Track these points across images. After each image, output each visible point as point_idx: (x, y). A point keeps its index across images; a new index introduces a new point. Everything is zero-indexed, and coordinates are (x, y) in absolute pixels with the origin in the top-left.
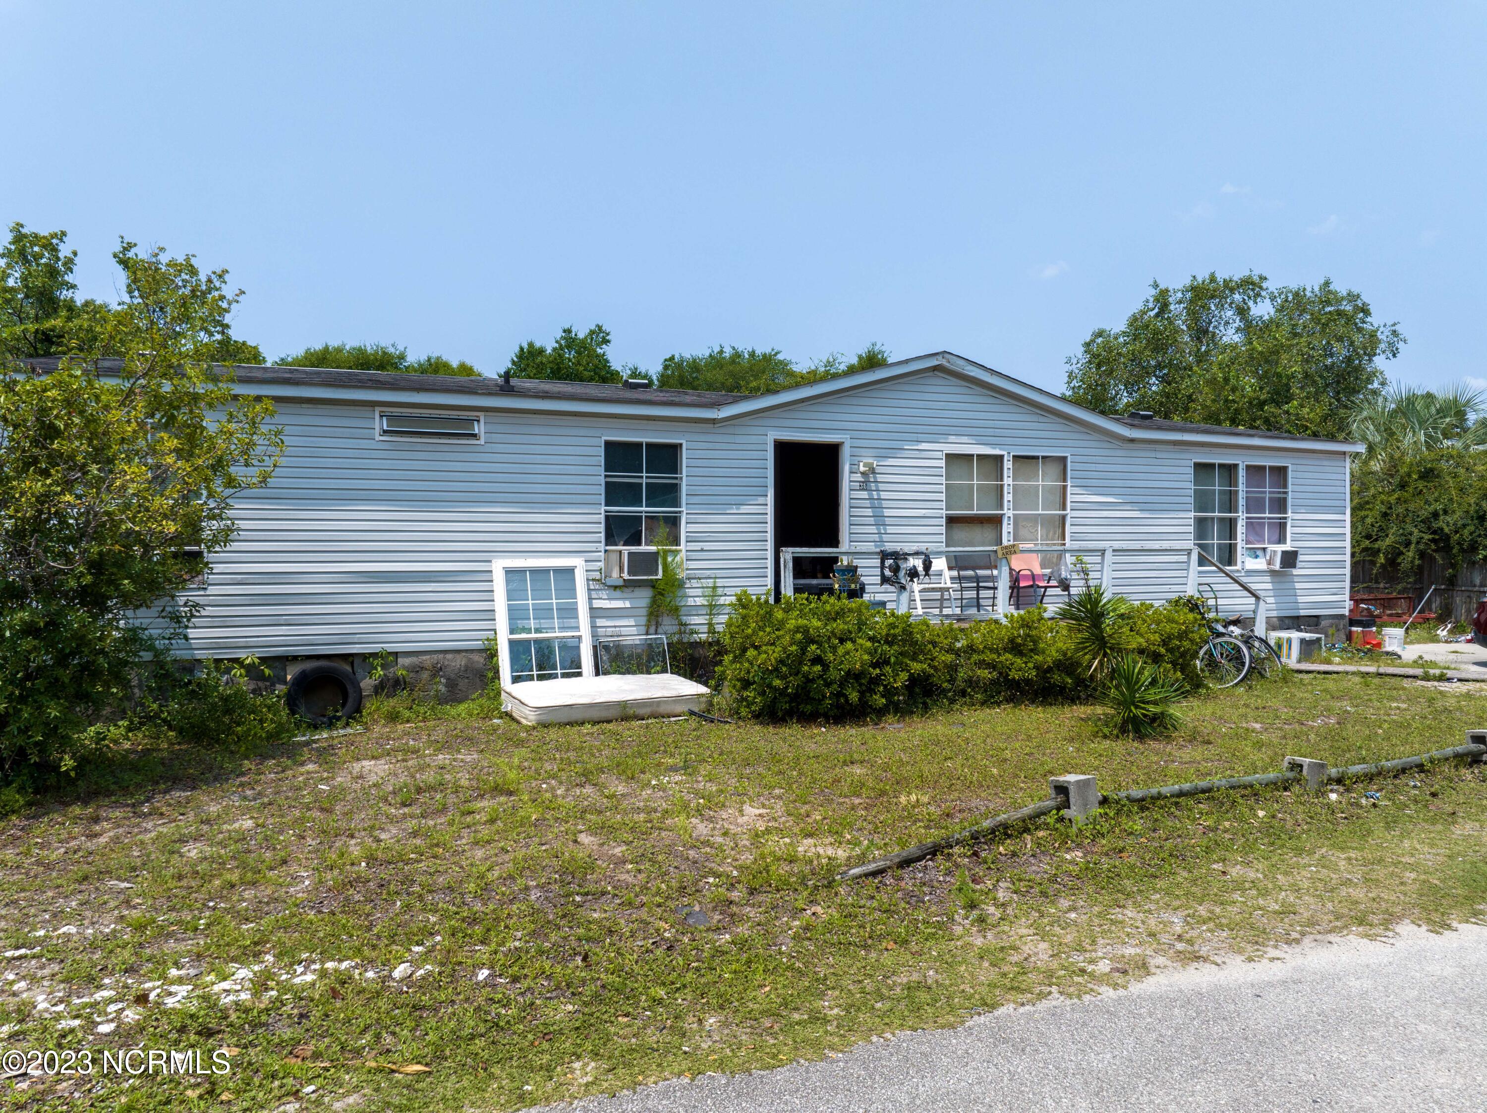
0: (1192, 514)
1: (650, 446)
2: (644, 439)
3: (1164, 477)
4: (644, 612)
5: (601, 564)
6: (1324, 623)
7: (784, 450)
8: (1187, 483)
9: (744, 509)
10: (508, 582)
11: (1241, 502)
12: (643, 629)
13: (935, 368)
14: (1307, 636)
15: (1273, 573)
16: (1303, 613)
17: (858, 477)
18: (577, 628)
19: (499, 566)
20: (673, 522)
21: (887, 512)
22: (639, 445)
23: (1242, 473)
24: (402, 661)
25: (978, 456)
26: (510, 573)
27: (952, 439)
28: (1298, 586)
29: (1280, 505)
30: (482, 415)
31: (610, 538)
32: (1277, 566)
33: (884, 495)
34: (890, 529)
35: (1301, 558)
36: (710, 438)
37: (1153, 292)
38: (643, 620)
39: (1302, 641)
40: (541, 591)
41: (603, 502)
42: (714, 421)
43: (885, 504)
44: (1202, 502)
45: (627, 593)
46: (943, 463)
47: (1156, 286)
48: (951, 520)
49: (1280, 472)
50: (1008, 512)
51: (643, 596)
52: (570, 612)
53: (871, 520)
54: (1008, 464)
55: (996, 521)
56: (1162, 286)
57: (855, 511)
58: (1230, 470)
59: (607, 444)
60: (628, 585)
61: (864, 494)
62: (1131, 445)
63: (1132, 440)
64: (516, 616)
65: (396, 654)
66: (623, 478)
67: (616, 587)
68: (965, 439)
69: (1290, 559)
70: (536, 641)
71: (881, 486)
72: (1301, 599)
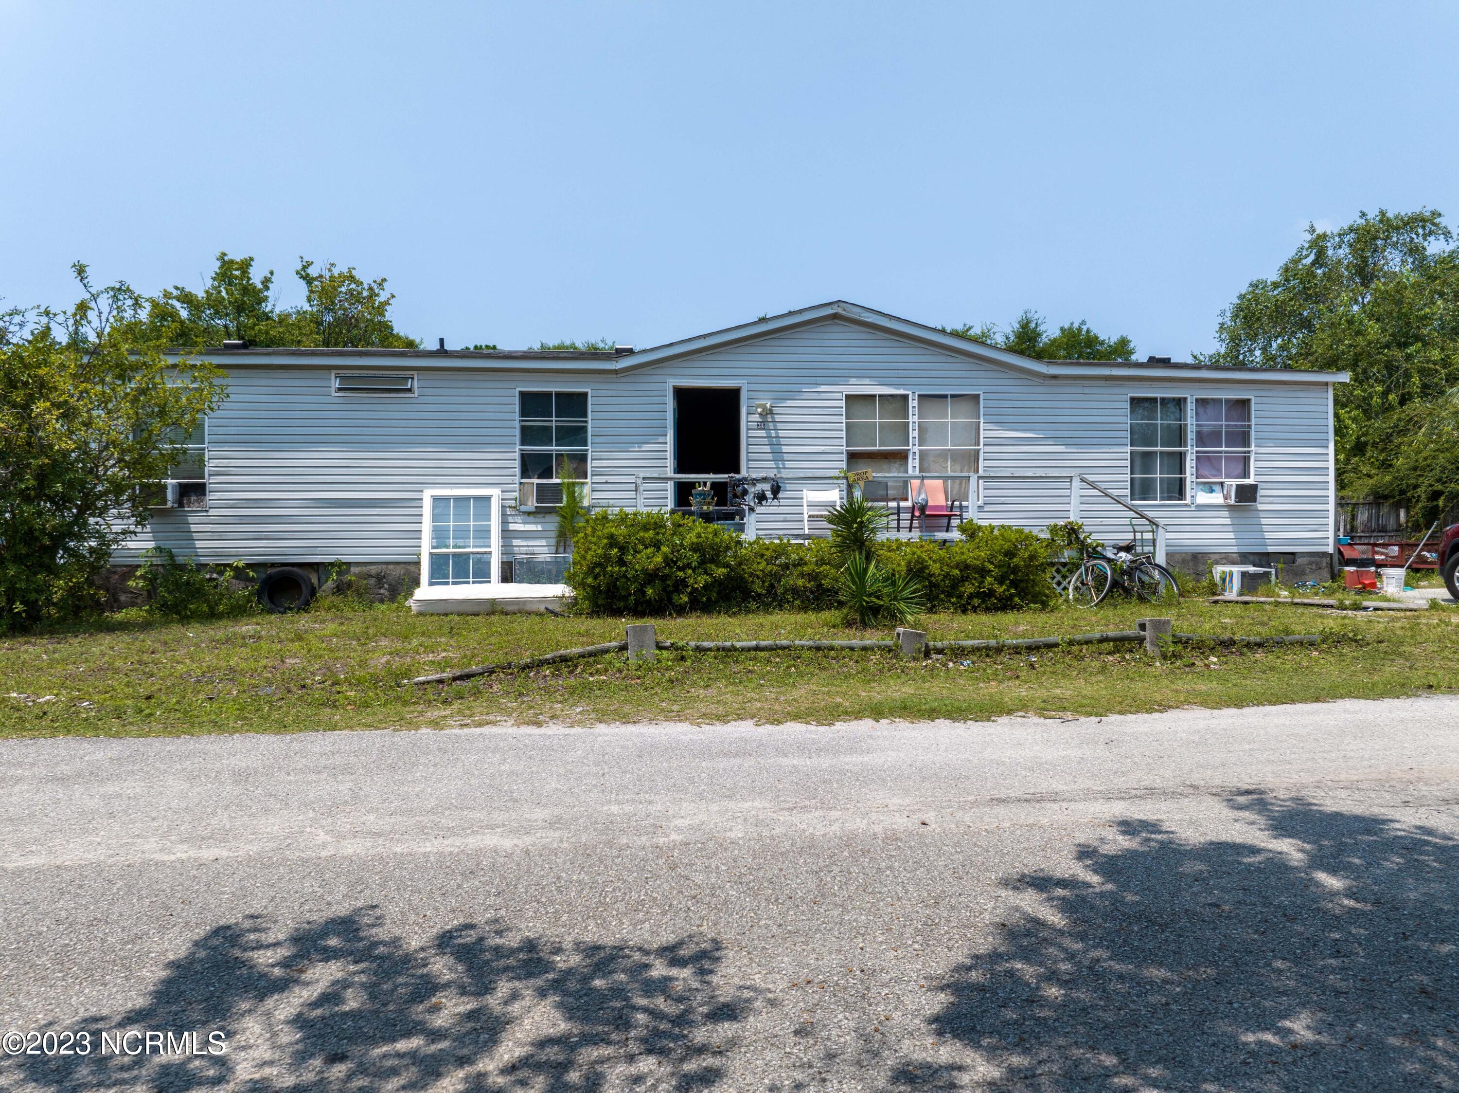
0: (1129, 449)
1: (558, 394)
2: (554, 390)
3: (1094, 412)
4: (553, 534)
5: (517, 494)
7: (681, 394)
8: (1124, 418)
9: (646, 447)
10: (434, 508)
11: (1191, 435)
12: (553, 549)
13: (835, 316)
15: (1230, 507)
16: (1271, 549)
17: (756, 418)
18: (489, 546)
19: (427, 495)
20: (582, 458)
21: (785, 449)
22: (549, 394)
23: (1190, 407)
24: (353, 569)
25: (880, 396)
26: (436, 499)
27: (853, 381)
29: (1244, 439)
30: (415, 373)
31: (525, 472)
32: (1232, 501)
33: (781, 433)
34: (788, 464)
35: (1261, 492)
36: (614, 386)
37: (1309, 237)
38: (553, 542)
40: (462, 515)
41: (518, 442)
42: (615, 372)
43: (783, 441)
44: (1139, 436)
45: (540, 518)
46: (843, 403)
47: (1312, 230)
48: (853, 457)
49: (1245, 404)
50: (914, 448)
51: (552, 523)
52: (484, 533)
53: (770, 456)
54: (913, 403)
55: (902, 457)
56: (1319, 231)
57: (752, 449)
58: (1180, 403)
59: (523, 395)
60: (539, 512)
61: (763, 433)
62: (1054, 382)
63: (1055, 377)
64: (439, 535)
65: (349, 564)
66: (537, 422)
67: (529, 513)
68: (867, 381)
69: (1247, 494)
70: (455, 555)
71: (779, 426)
72: (1267, 535)
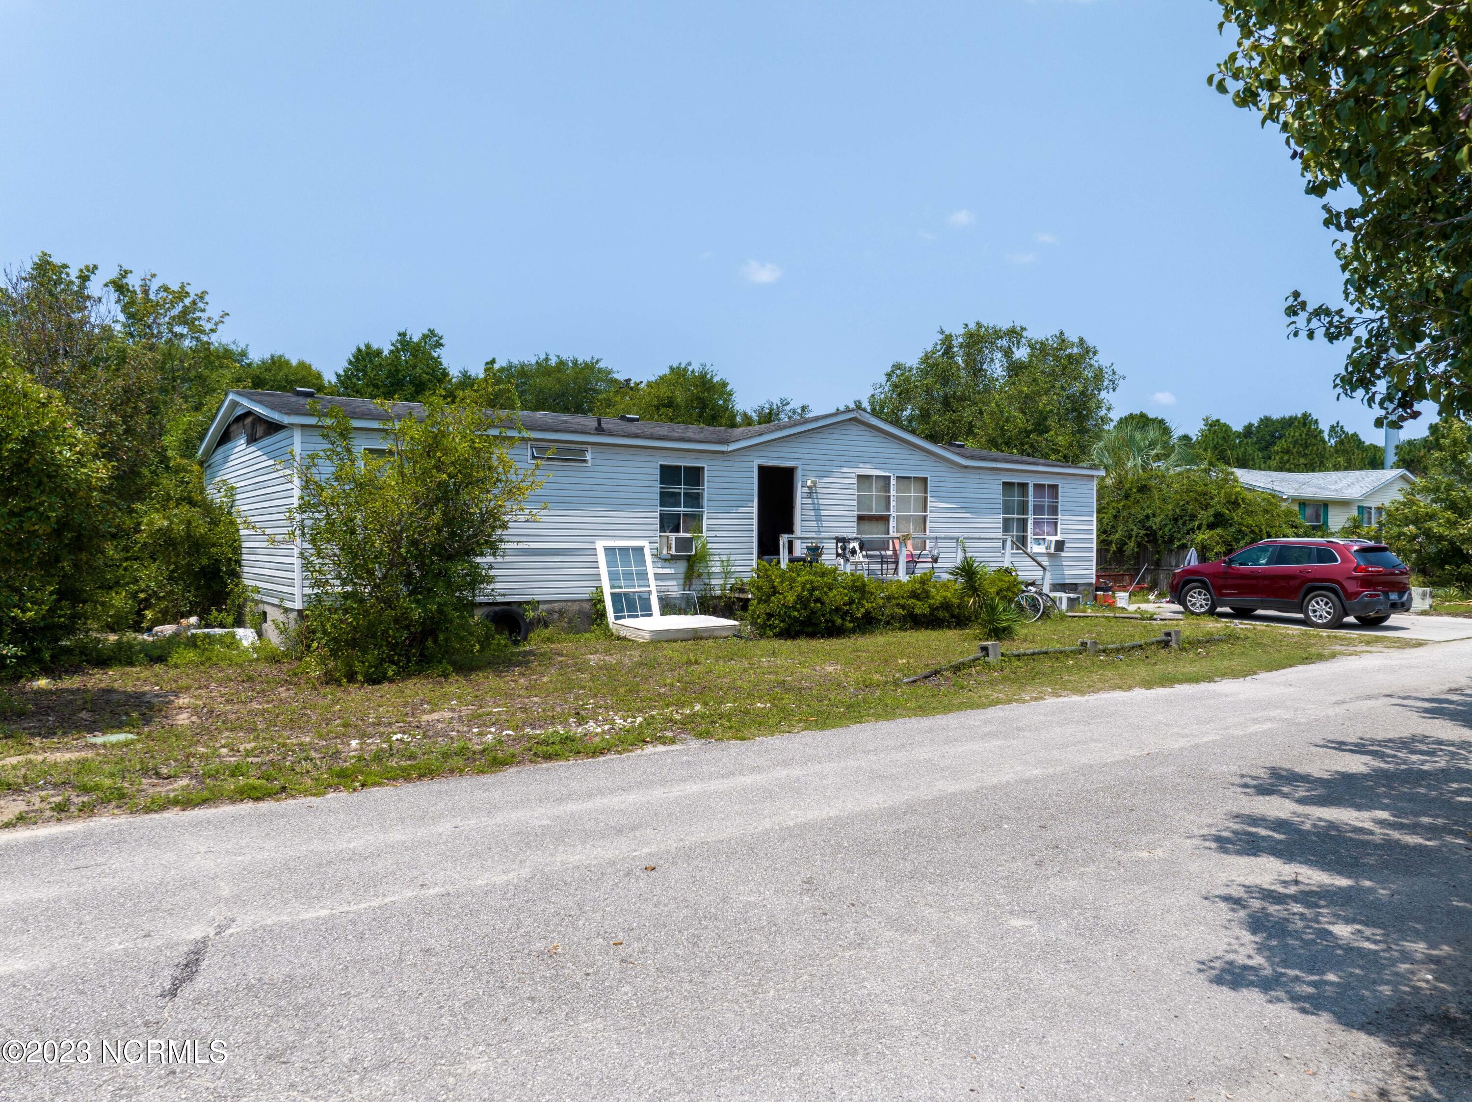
0: (1001, 516)
1: (687, 468)
2: (683, 464)
3: (986, 491)
4: (682, 576)
5: (657, 545)
6: (1080, 588)
7: (762, 470)
8: (998, 496)
9: (741, 510)
10: (606, 555)
11: (1031, 508)
12: (681, 588)
13: (850, 419)
14: (1072, 596)
15: (1049, 555)
16: (1067, 581)
17: (806, 490)
18: (648, 586)
19: (600, 545)
20: (698, 518)
21: (823, 513)
22: (679, 467)
23: (1031, 489)
24: (541, 607)
25: (876, 476)
26: (608, 550)
27: (861, 465)
28: (1064, 563)
29: (1054, 510)
30: (589, 447)
31: (663, 529)
32: (1052, 550)
33: (821, 502)
34: (825, 524)
35: (1067, 545)
36: (718, 463)
37: (941, 337)
38: (681, 582)
39: (1069, 598)
40: (626, 562)
41: (659, 505)
42: (723, 453)
43: (822, 507)
44: (1007, 508)
45: (673, 564)
46: (855, 481)
47: (942, 332)
48: (860, 518)
49: (1054, 487)
50: (893, 513)
51: (682, 567)
52: (643, 575)
53: (813, 518)
54: (893, 482)
55: (885, 519)
56: (947, 333)
57: (805, 512)
58: (1023, 486)
59: (661, 466)
60: (674, 558)
61: (809, 501)
63: (966, 467)
64: (613, 577)
65: (538, 602)
66: (671, 488)
67: (666, 560)
68: (868, 466)
69: (1060, 546)
70: (626, 594)
71: (820, 496)
72: (1066, 572)
